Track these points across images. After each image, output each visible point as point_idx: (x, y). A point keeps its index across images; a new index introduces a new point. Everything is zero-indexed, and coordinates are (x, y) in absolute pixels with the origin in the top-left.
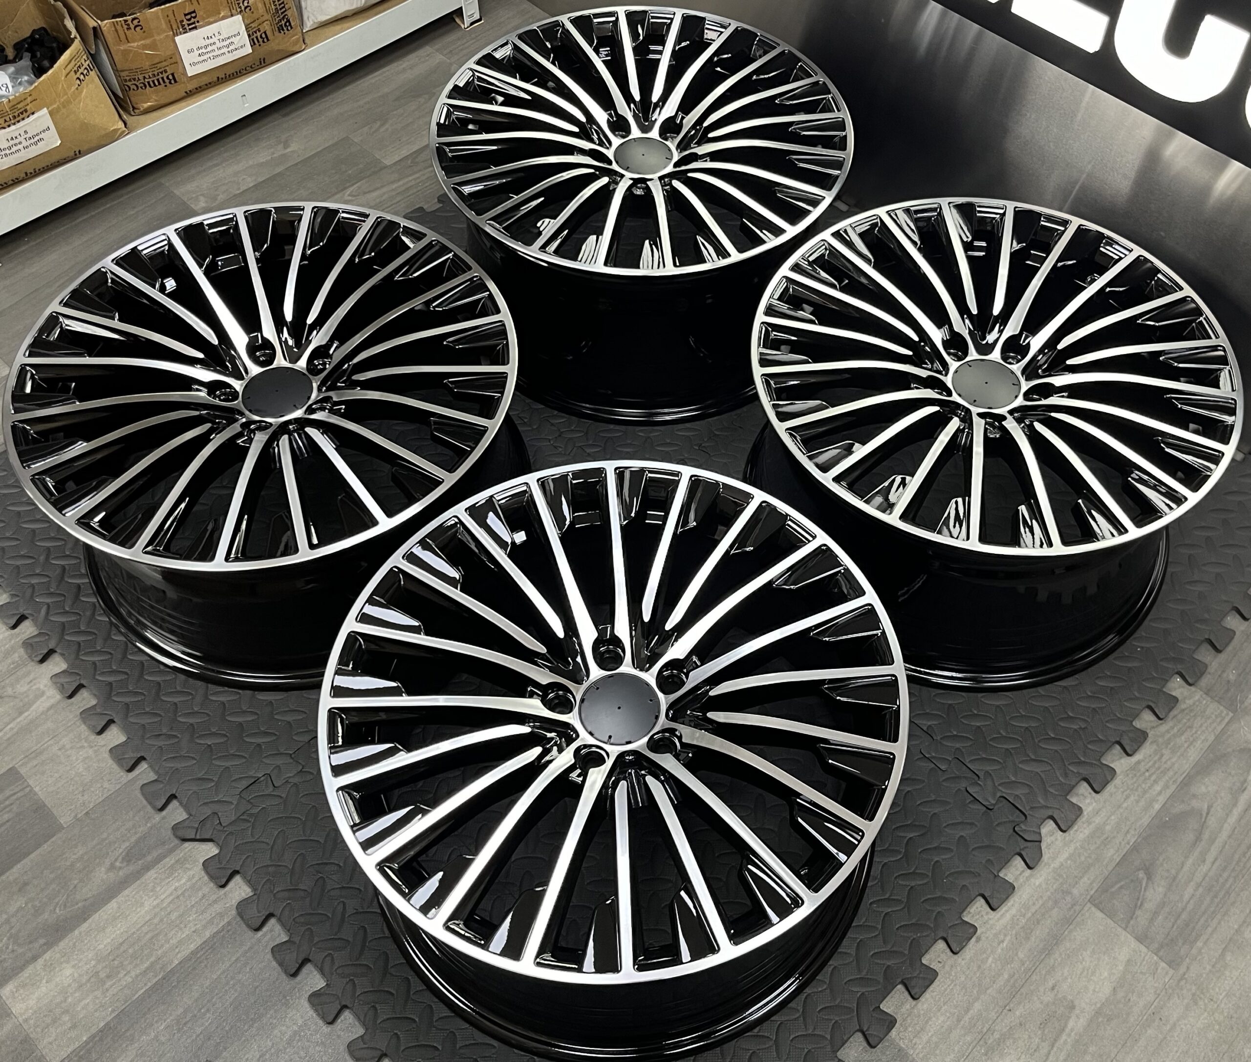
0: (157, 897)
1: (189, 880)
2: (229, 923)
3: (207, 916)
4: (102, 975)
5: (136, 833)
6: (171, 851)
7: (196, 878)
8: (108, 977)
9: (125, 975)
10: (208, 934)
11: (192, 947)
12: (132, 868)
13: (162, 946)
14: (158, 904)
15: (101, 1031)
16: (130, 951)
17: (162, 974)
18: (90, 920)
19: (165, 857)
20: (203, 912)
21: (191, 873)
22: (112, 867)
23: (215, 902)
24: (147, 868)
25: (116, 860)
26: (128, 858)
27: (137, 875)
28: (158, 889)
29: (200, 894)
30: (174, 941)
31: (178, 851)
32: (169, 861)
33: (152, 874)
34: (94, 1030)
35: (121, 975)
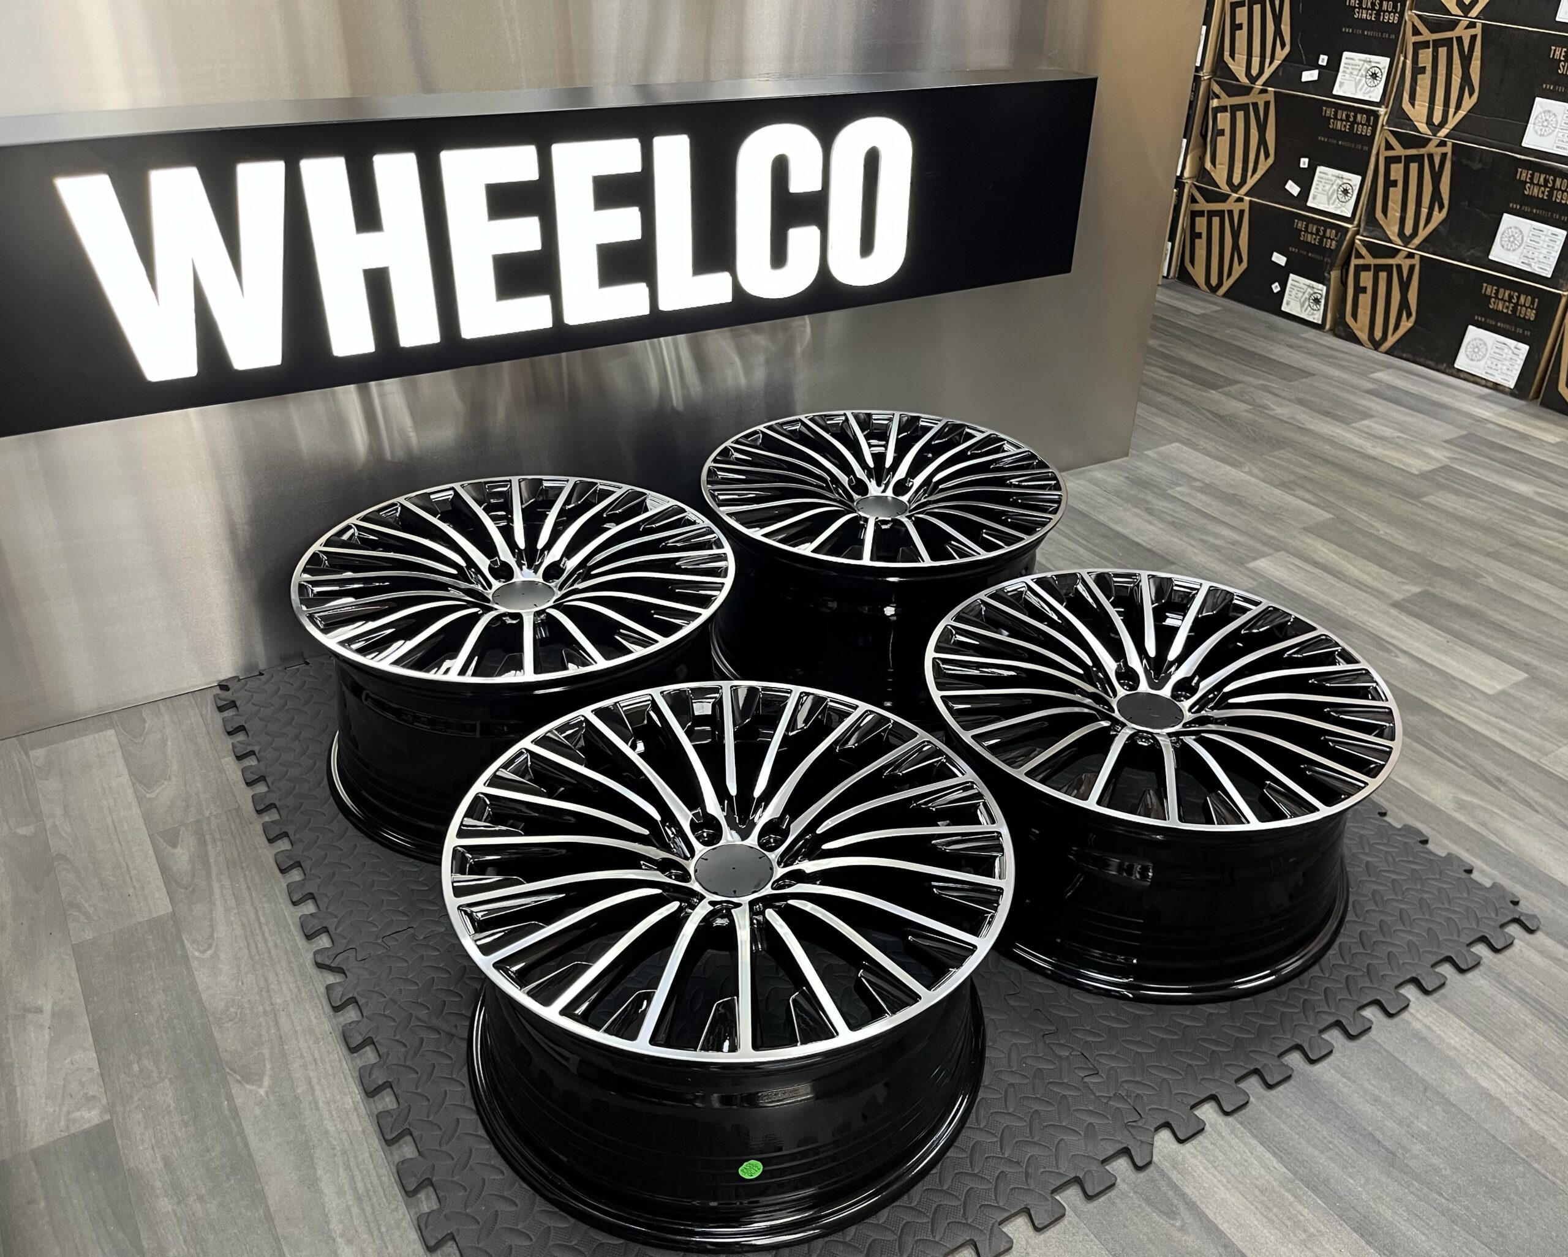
0: (1215, 1186)
1: (1195, 1157)
2: (1241, 1123)
3: (1235, 1142)
4: (1303, 1236)
5: (1140, 1206)
6: (1163, 1174)
7: (1192, 1150)
8: (1305, 1231)
9: (1302, 1215)
10: (1254, 1142)
11: (1268, 1155)
12: (1182, 1208)
13: (1269, 1182)
14: (1224, 1186)
15: (1362, 1236)
16: (1275, 1210)
17: (1297, 1182)
18: (1244, 1250)
19: (1170, 1179)
20: (1231, 1147)
21: (1188, 1156)
22: (1182, 1229)
23: (1220, 1134)
24: (1183, 1196)
25: (1173, 1225)
26: (1170, 1213)
27: (1191, 1206)
28: (1205, 1185)
29: (1211, 1147)
30: (1263, 1172)
31: (1163, 1167)
32: (1174, 1176)
33: (1188, 1191)
34: (1363, 1243)
35: (1302, 1218)
